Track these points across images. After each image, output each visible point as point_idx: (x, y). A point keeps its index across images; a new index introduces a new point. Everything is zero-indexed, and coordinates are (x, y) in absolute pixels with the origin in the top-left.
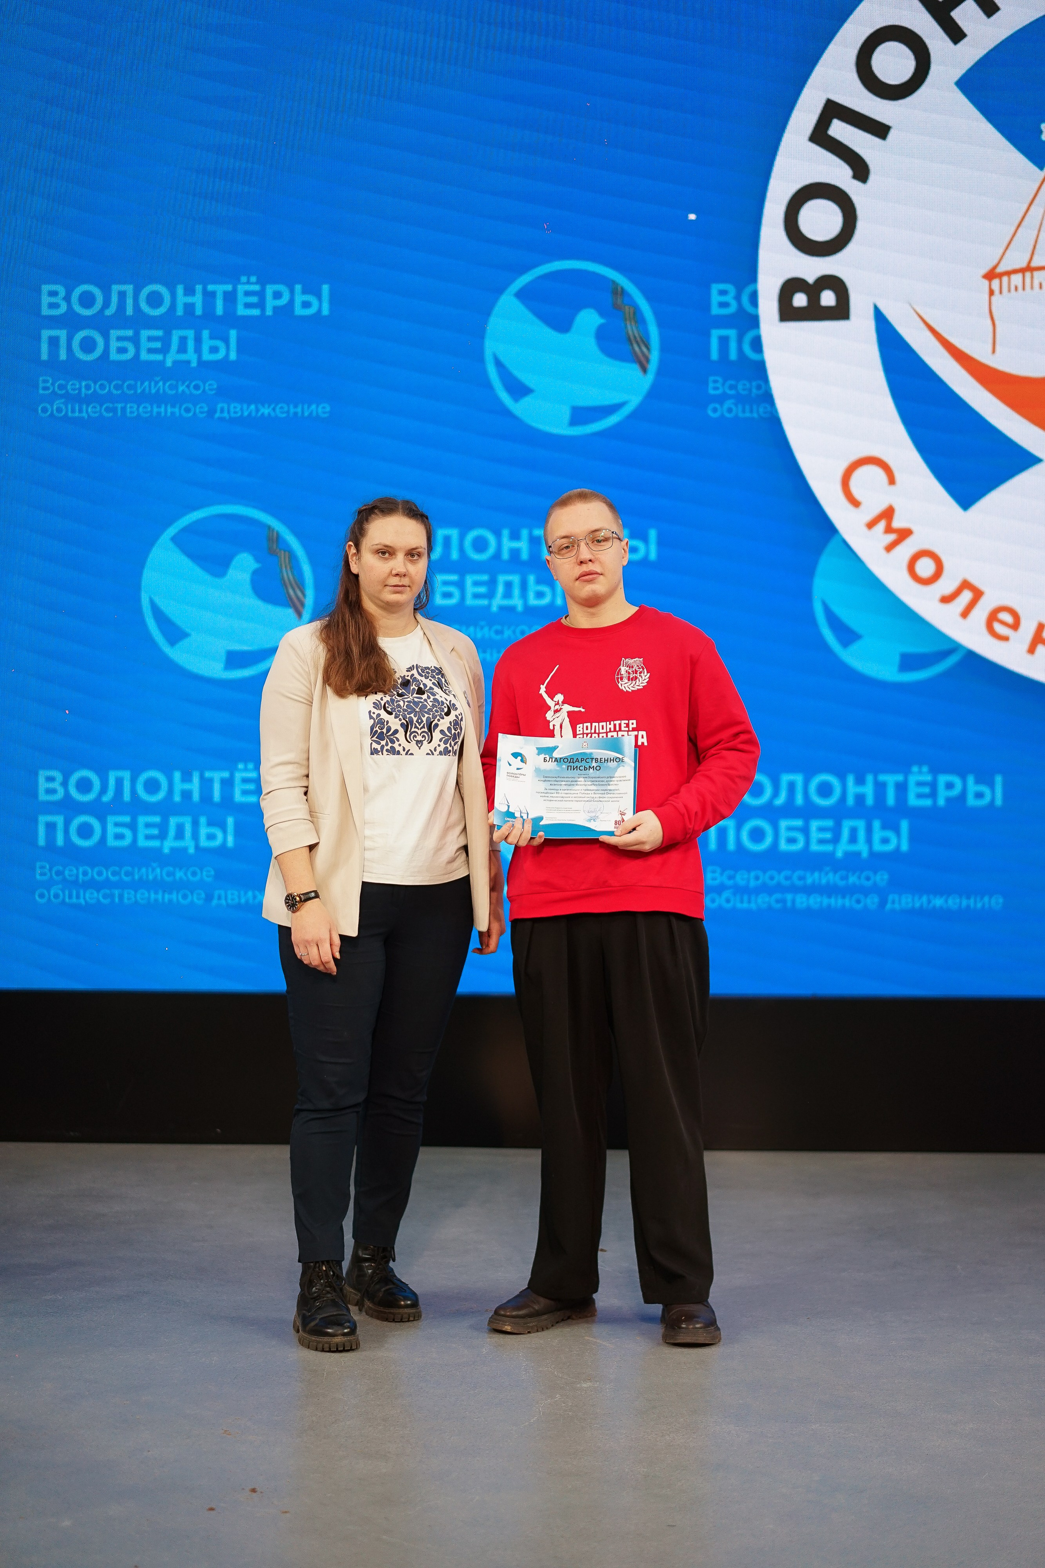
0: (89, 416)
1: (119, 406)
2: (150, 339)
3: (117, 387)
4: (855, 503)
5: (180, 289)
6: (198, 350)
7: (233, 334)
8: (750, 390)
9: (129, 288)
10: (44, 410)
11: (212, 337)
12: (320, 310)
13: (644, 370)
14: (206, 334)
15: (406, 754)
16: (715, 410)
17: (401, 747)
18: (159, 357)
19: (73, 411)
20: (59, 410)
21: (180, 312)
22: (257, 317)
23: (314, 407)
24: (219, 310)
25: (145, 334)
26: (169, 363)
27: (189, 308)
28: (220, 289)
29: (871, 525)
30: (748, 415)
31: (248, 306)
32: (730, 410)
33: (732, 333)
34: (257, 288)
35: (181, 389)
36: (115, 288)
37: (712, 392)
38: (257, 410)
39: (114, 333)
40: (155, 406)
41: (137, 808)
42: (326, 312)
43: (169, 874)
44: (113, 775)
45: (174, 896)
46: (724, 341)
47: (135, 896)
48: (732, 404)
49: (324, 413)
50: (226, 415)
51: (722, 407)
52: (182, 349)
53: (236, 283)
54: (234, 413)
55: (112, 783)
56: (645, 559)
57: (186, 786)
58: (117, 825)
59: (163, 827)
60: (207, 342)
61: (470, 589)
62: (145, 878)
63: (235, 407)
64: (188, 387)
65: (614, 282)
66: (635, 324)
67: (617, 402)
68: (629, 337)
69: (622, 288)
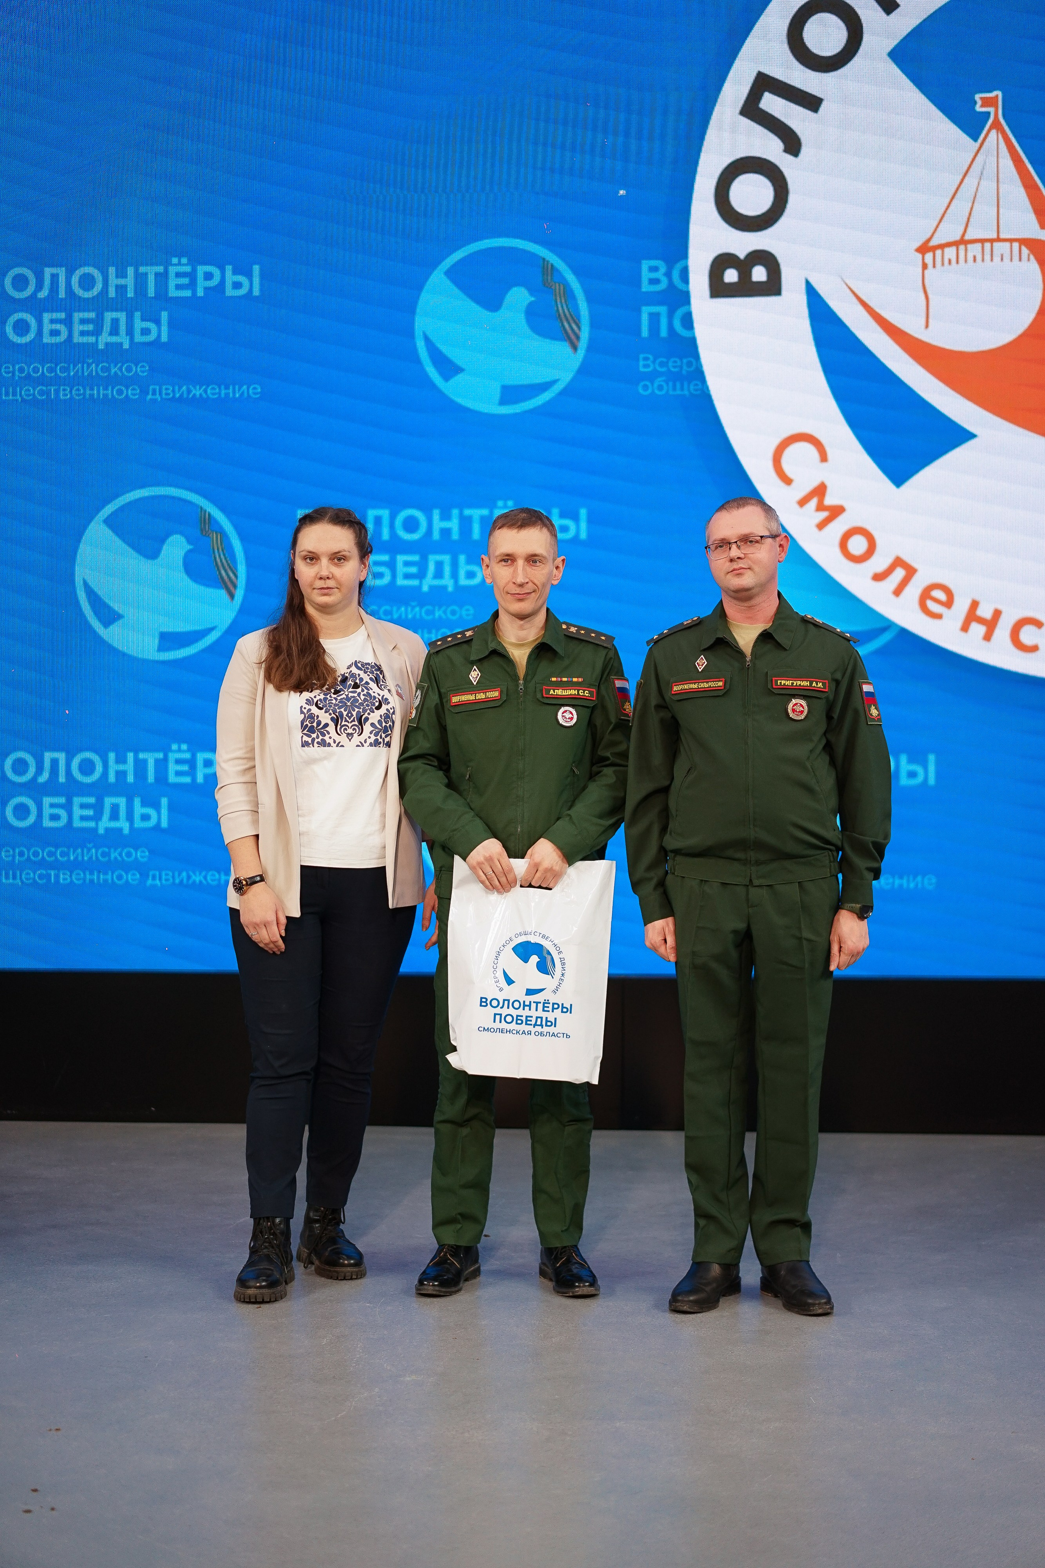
0: (22, 398)
1: (53, 388)
2: (83, 321)
3: (51, 370)
4: (788, 481)
5: (112, 272)
6: (130, 332)
7: (164, 315)
8: (681, 367)
9: (61, 271)
11: (143, 320)
12: (251, 291)
13: (575, 348)
14: (137, 315)
15: (337, 746)
16: (646, 388)
17: (332, 739)
18: (92, 339)
19: (6, 394)
21: (112, 293)
22: (187, 298)
23: (245, 387)
24: (151, 293)
25: (77, 316)
26: (101, 346)
27: (122, 289)
28: (151, 271)
29: (802, 502)
30: (678, 392)
31: (178, 287)
32: (660, 388)
33: (663, 310)
34: (188, 269)
35: (113, 371)
36: (48, 272)
37: (642, 369)
38: (189, 392)
39: (46, 317)
40: (88, 388)
41: (72, 789)
42: (256, 292)
43: (104, 854)
44: (48, 756)
45: (109, 877)
46: (654, 318)
47: (71, 876)
48: (663, 381)
49: (255, 394)
50: (158, 396)
51: (652, 385)
52: (114, 331)
53: (167, 264)
54: (167, 394)
55: (47, 764)
56: (576, 537)
57: (121, 767)
58: (52, 806)
59: (98, 808)
60: (139, 324)
61: (401, 569)
62: (80, 858)
63: (167, 389)
64: (121, 369)
65: (544, 259)
66: (566, 301)
67: (548, 380)
68: (559, 315)
69: (552, 265)
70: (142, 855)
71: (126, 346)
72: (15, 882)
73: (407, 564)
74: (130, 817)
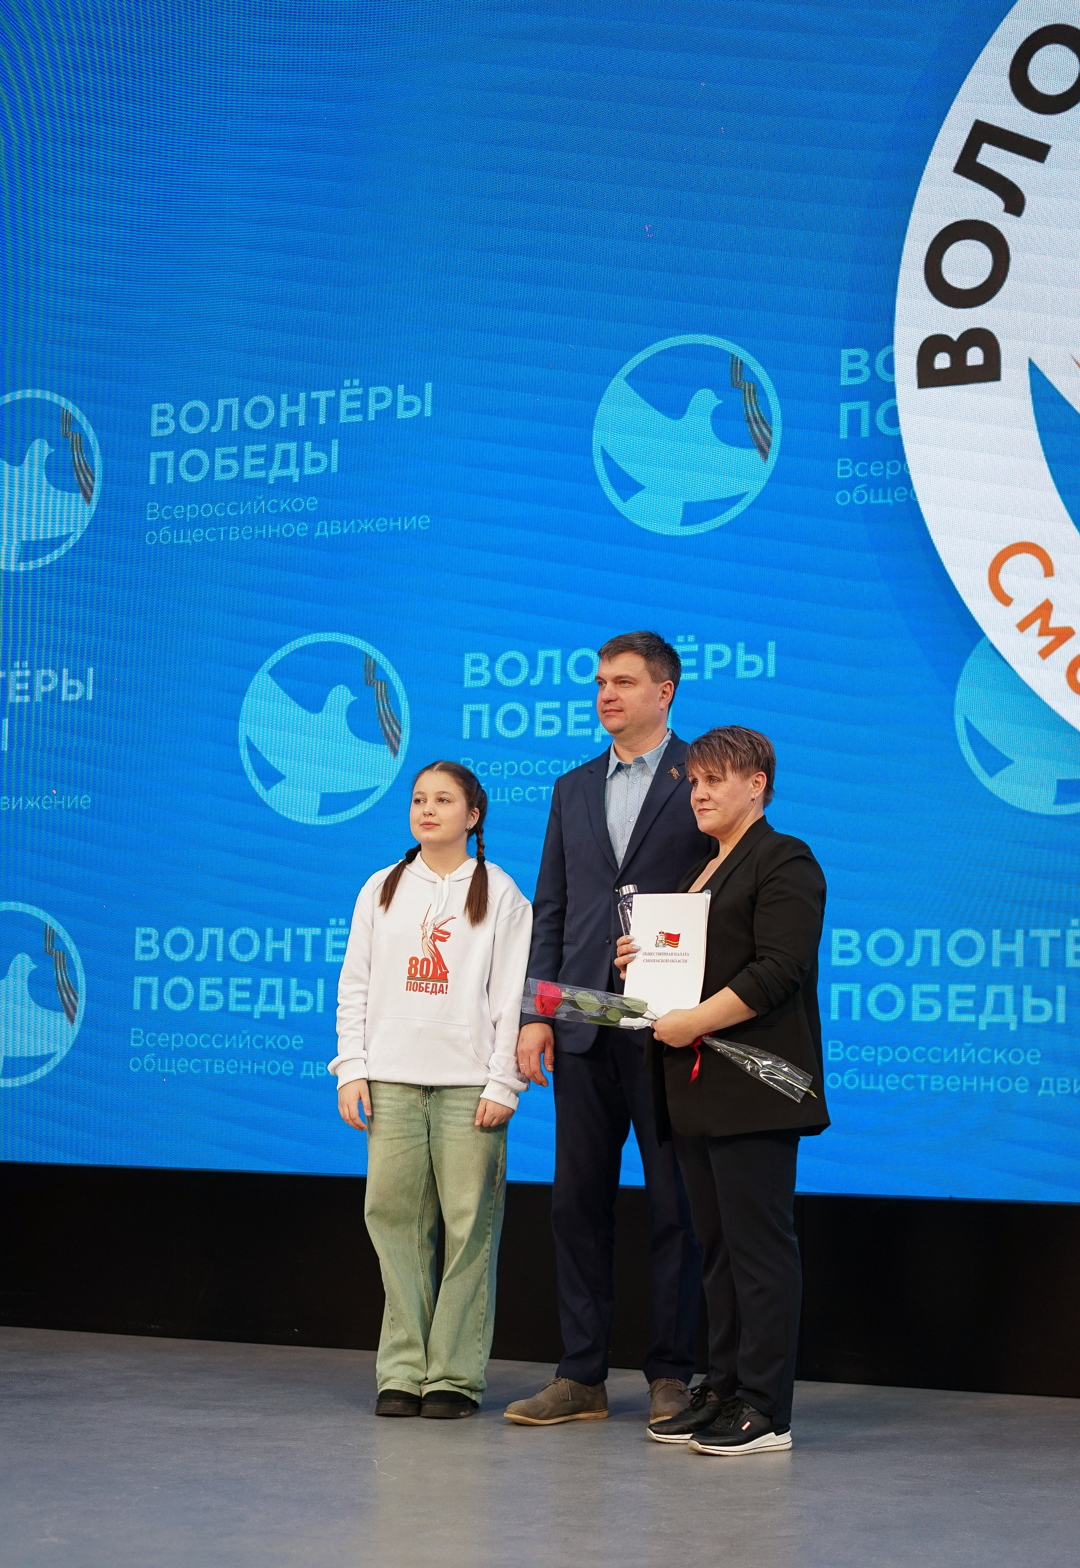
0: (193, 542)
1: (222, 529)
2: (254, 455)
3: (220, 509)
4: (1006, 600)
5: (284, 398)
6: (300, 464)
7: (335, 443)
8: (884, 472)
9: (235, 402)
10: (151, 538)
11: (314, 449)
12: (422, 411)
13: (764, 454)
14: (308, 445)
16: (843, 498)
18: (261, 474)
19: (178, 538)
20: (165, 537)
21: (283, 423)
22: (359, 423)
23: (414, 518)
24: (322, 421)
25: (249, 449)
26: (271, 482)
27: (293, 418)
28: (322, 396)
29: (1023, 626)
30: (881, 501)
31: (350, 412)
32: (860, 497)
33: (864, 407)
34: (360, 391)
35: (282, 507)
36: (221, 403)
37: (839, 476)
38: (357, 525)
39: (218, 452)
40: (256, 527)
41: (230, 969)
42: (428, 413)
43: (260, 1042)
44: (207, 932)
45: (263, 1067)
46: (854, 416)
47: (225, 1066)
48: (864, 488)
49: (424, 525)
50: (326, 533)
51: (851, 494)
52: (285, 464)
53: (338, 387)
54: (334, 530)
55: (206, 941)
56: (763, 676)
57: (278, 945)
58: (209, 987)
59: (254, 989)
60: (309, 455)
61: (573, 718)
62: (235, 1046)
63: (335, 525)
64: (290, 504)
65: (733, 355)
66: (756, 403)
67: (735, 493)
68: (749, 418)
69: (741, 362)
70: (297, 1042)
71: (296, 480)
72: (170, 1071)
73: (578, 711)
74: (286, 999)
